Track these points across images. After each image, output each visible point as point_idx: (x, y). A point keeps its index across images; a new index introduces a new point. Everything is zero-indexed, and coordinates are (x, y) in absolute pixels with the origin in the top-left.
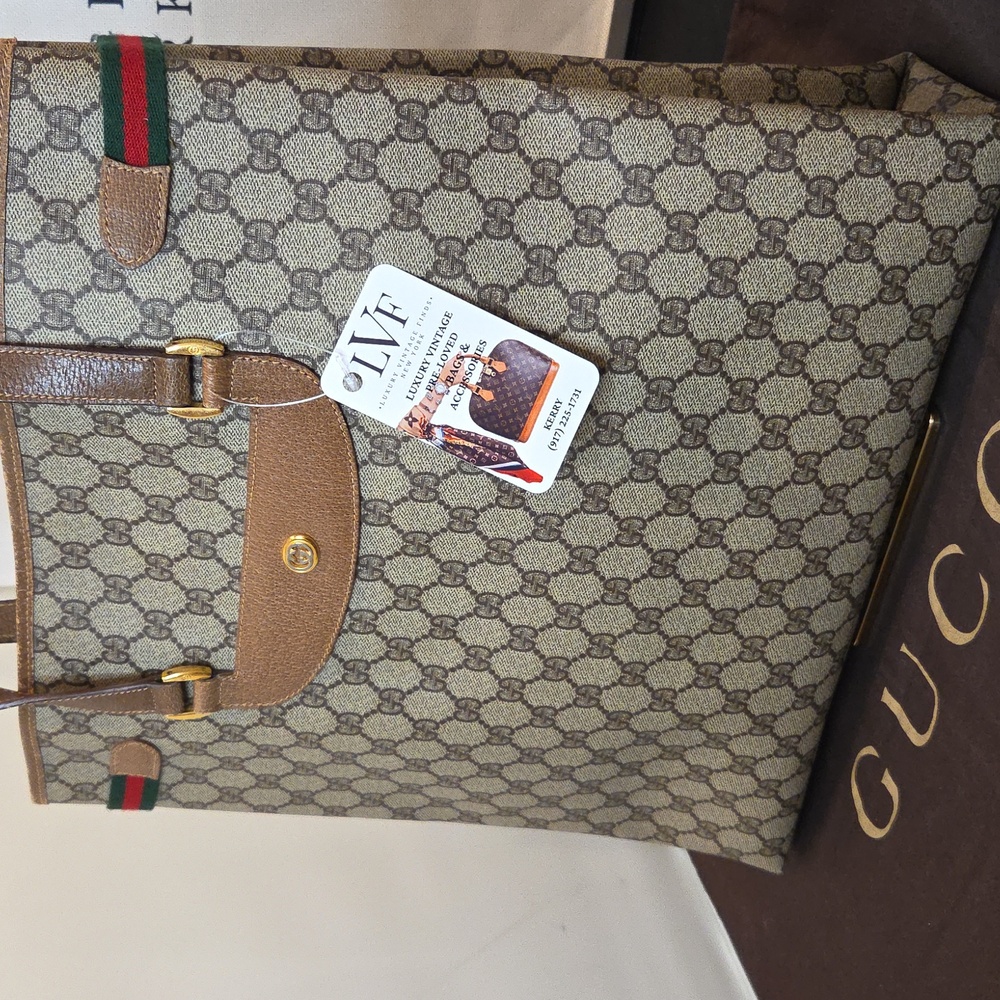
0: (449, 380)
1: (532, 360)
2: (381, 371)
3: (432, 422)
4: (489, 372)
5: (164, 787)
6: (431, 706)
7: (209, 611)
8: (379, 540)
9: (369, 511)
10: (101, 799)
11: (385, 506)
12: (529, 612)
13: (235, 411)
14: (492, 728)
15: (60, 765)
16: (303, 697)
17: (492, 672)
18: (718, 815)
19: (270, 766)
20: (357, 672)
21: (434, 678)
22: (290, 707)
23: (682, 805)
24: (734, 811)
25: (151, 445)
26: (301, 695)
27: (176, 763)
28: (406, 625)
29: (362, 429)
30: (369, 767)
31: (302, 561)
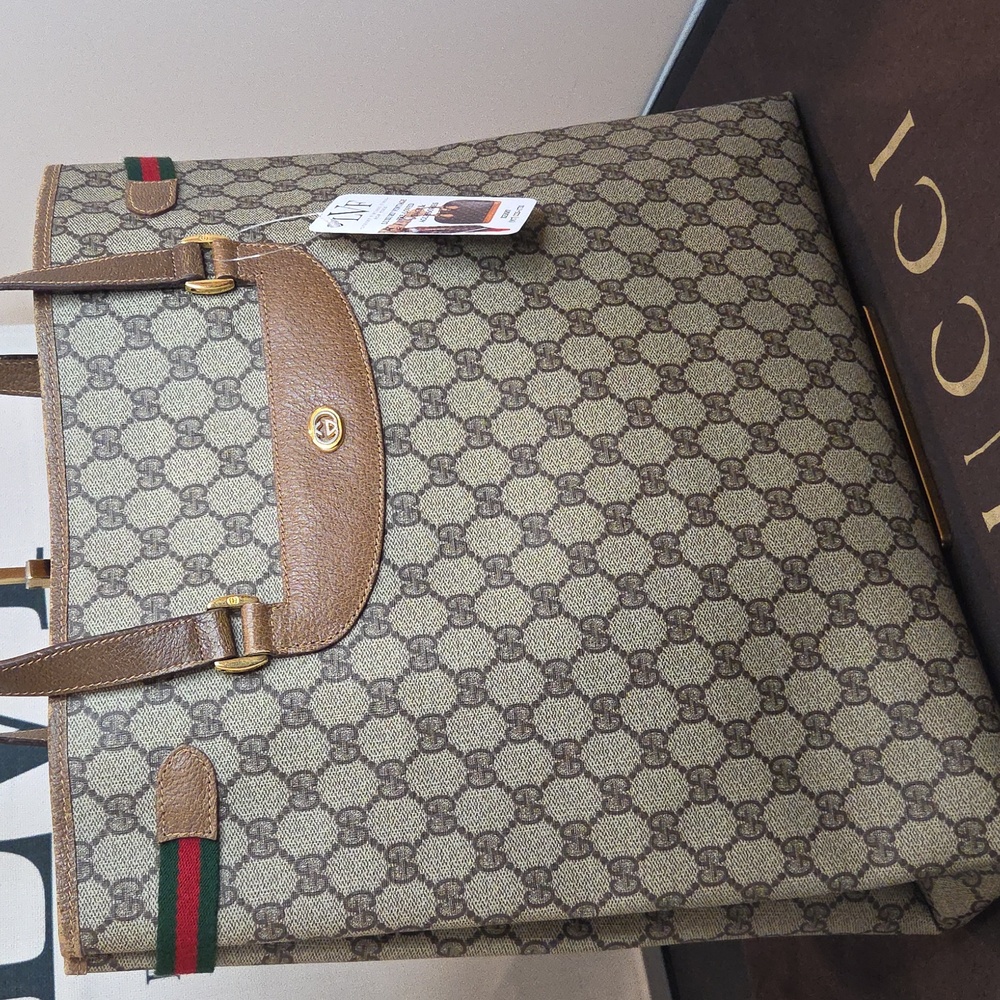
0: (415, 215)
1: (478, 203)
4: (445, 210)
5: (225, 875)
6: (506, 606)
7: (247, 537)
8: (398, 405)
9: (379, 371)
10: (148, 916)
11: (394, 362)
12: (565, 456)
13: (245, 296)
14: (582, 622)
15: (96, 841)
16: (364, 627)
17: (555, 542)
18: (915, 760)
19: (349, 785)
20: (415, 580)
21: (498, 571)
22: (352, 645)
23: (868, 766)
24: (927, 736)
25: (175, 349)
26: (361, 623)
27: (237, 808)
28: (450, 505)
29: (355, 294)
30: (465, 749)
31: (329, 433)
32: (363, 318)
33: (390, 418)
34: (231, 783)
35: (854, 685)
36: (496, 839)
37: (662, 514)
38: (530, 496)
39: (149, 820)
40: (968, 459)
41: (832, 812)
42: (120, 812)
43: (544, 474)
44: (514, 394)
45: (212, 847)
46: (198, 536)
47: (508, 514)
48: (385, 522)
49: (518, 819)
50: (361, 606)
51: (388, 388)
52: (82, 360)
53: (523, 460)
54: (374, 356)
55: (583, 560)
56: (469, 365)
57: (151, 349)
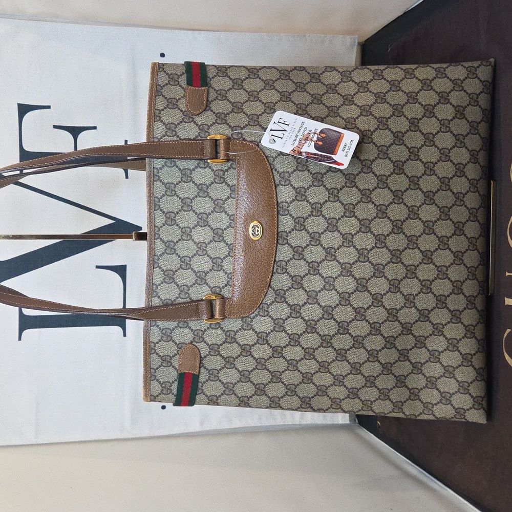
0: (306, 140)
1: (334, 133)
2: (282, 138)
3: (301, 151)
4: (320, 137)
5: (200, 384)
6: (312, 312)
7: (221, 268)
8: (286, 223)
9: (280, 208)
10: (173, 394)
11: (287, 205)
12: (347, 255)
13: (231, 165)
14: (339, 323)
15: (157, 368)
16: (259, 311)
17: (336, 290)
18: (448, 385)
19: (246, 363)
20: (281, 296)
21: (312, 297)
22: (254, 317)
23: (432, 383)
24: (455, 379)
25: (201, 185)
26: (258, 310)
27: (206, 365)
28: (299, 267)
29: (276, 170)
30: (288, 358)
31: (257, 233)
32: (277, 182)
33: (281, 228)
34: (205, 357)
35: (435, 356)
36: (294, 387)
37: (379, 286)
38: (330, 269)
39: (176, 364)
40: (507, 274)
41: (414, 395)
42: (166, 361)
43: (337, 261)
44: (332, 225)
45: (196, 377)
46: (202, 264)
47: (320, 275)
48: (273, 271)
49: (303, 382)
50: (259, 304)
51: (283, 215)
52: (163, 183)
53: (331, 254)
54: (279, 201)
55: (345, 299)
56: (317, 210)
57: (191, 183)
